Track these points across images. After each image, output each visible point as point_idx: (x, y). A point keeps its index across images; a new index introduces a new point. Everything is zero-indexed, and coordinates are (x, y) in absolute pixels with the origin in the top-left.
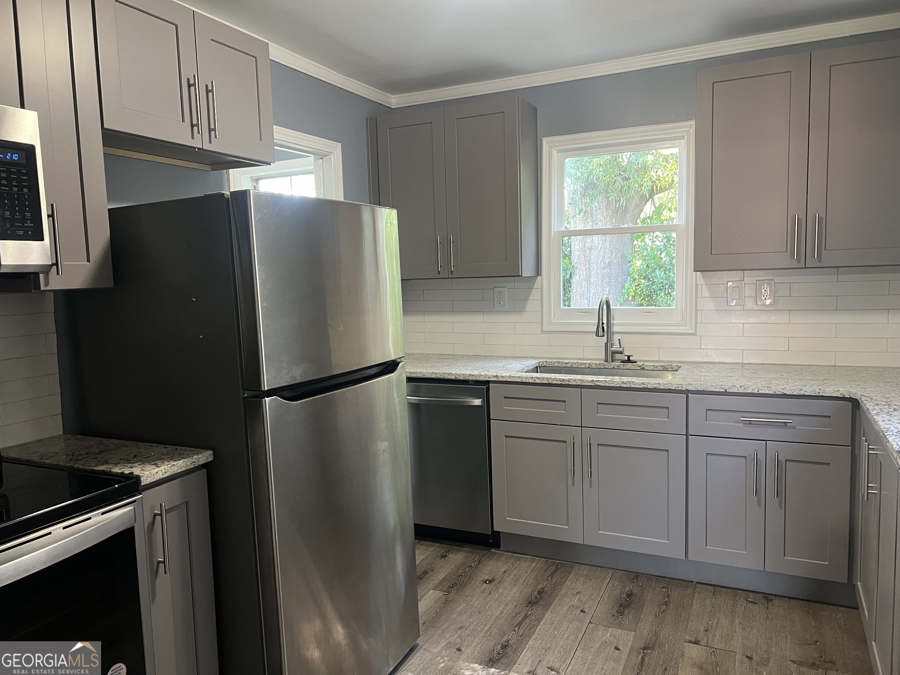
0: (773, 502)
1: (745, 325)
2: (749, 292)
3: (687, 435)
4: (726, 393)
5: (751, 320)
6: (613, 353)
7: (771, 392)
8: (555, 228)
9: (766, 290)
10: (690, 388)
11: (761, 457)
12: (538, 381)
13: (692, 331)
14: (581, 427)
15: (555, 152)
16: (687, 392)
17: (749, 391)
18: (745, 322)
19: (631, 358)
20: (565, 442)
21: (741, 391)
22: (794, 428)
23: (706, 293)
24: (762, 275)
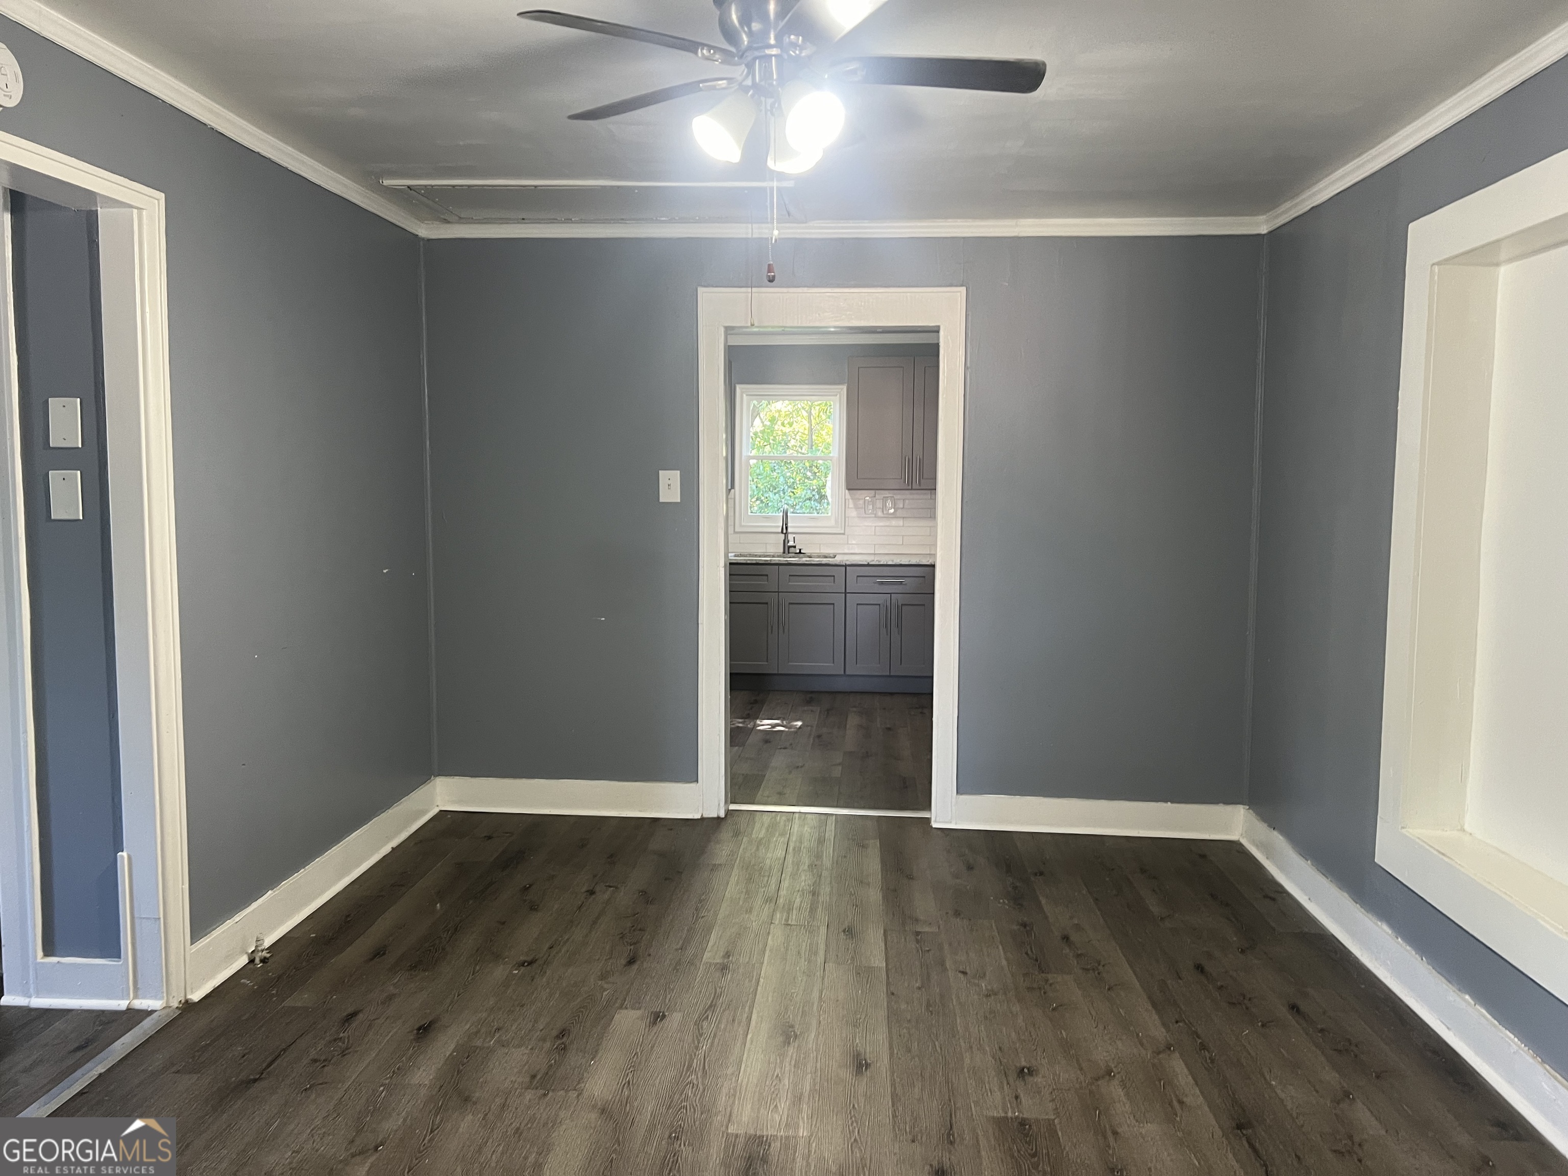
0: (895, 630)
1: (877, 528)
2: (879, 504)
3: (846, 593)
4: (868, 565)
5: (881, 524)
6: (789, 547)
7: (894, 563)
8: (744, 454)
9: (889, 504)
10: (848, 563)
11: (889, 604)
12: (749, 562)
13: (843, 532)
14: (778, 592)
15: (745, 395)
16: (846, 566)
17: (882, 563)
18: (876, 525)
19: (802, 551)
20: (767, 603)
21: (877, 563)
22: (906, 584)
23: (851, 505)
24: (887, 494)
